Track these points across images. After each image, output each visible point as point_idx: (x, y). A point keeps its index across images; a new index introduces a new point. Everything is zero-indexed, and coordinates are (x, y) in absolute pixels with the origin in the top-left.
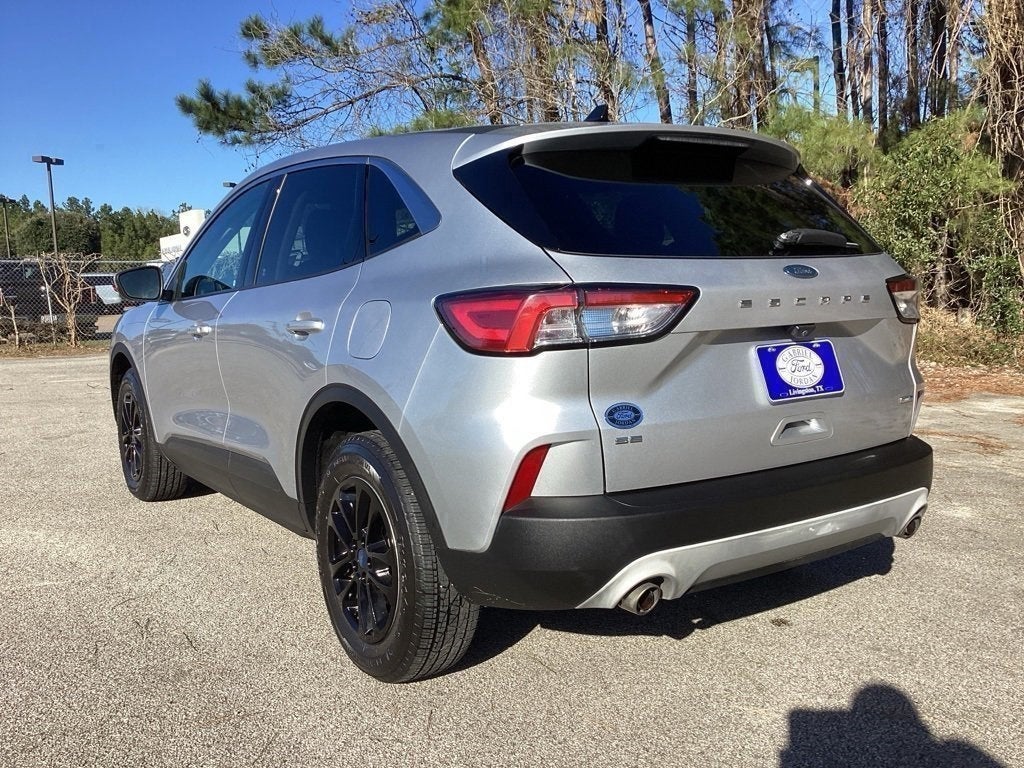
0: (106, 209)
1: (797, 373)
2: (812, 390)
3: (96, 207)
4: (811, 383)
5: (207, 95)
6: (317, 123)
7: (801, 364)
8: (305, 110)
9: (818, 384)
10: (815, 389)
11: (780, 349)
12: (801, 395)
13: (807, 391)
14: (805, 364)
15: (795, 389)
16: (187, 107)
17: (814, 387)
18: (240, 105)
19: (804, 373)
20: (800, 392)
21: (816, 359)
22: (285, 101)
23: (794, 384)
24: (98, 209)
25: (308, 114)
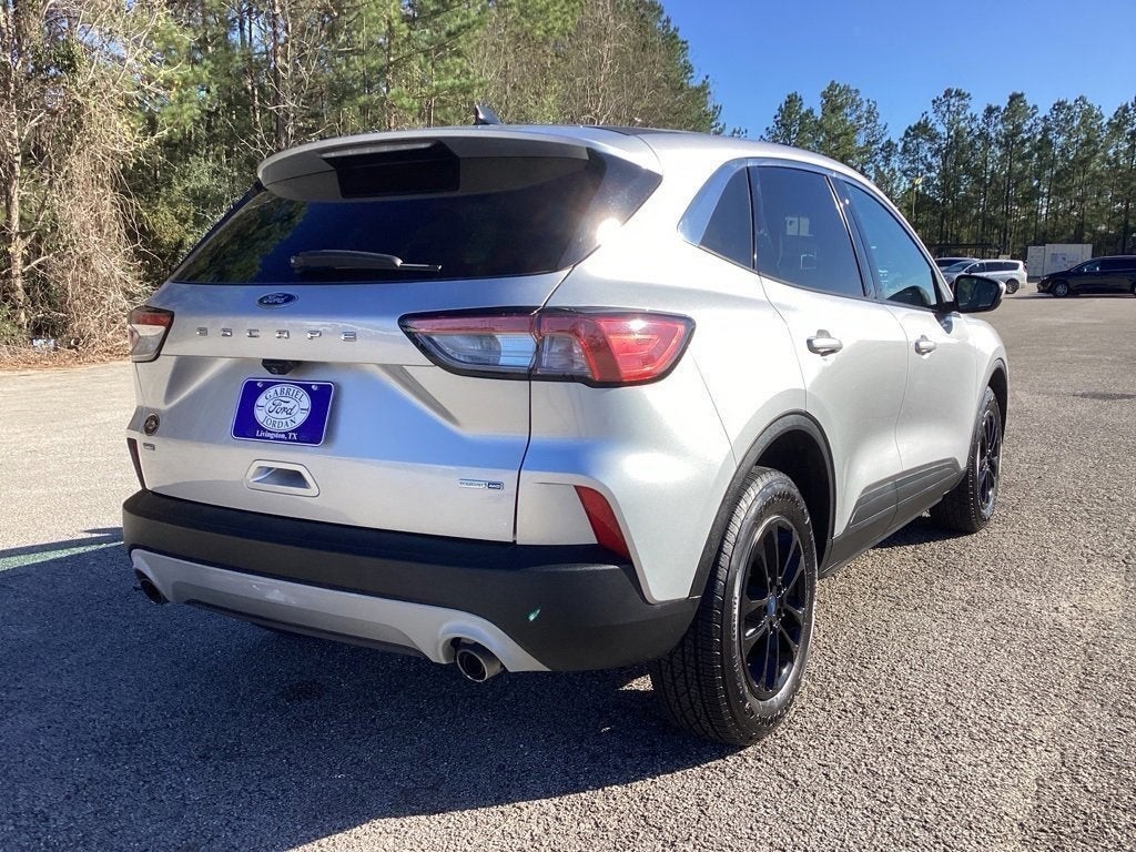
2: (283, 436)
4: (284, 428)
7: (284, 405)
9: (293, 431)
10: (287, 436)
11: (267, 385)
12: (269, 439)
13: (277, 436)
14: (289, 406)
15: (265, 430)
17: (286, 434)
19: (283, 415)
20: (268, 435)
21: (306, 403)
23: (265, 425)
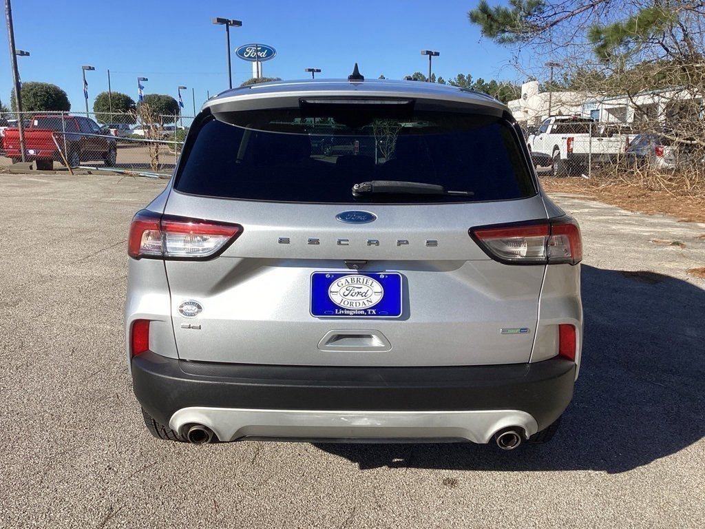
0: (480, 82)
1: (349, 297)
2: (363, 312)
3: (475, 80)
4: (363, 307)
5: (484, 9)
6: (565, 23)
7: (357, 290)
8: (555, 14)
9: (371, 308)
10: (368, 312)
11: (337, 276)
12: (349, 315)
13: (356, 312)
14: (362, 290)
15: (343, 309)
16: (474, 18)
17: (365, 310)
18: (506, 15)
19: (360, 297)
20: (346, 312)
21: (378, 287)
22: (540, 9)
23: (342, 305)
24: (475, 82)
25: (557, 18)
